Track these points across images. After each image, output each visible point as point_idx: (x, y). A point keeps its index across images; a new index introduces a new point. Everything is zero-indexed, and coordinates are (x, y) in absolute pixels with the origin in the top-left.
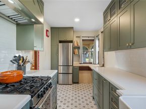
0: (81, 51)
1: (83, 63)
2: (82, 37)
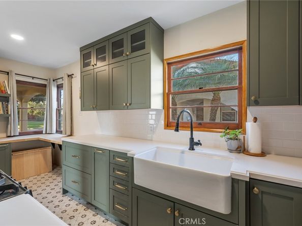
1: (18, 134)
2: (16, 74)
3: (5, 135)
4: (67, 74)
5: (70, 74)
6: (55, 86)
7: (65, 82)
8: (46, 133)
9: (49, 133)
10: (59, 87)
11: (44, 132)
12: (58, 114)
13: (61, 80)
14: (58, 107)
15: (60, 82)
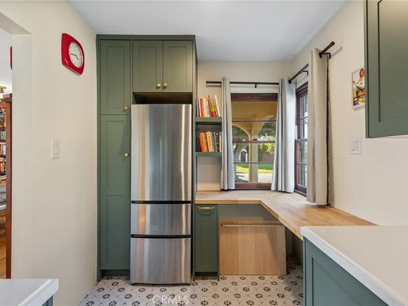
0: (227, 137)
1: (234, 188)
2: (231, 83)
3: (217, 187)
4: (317, 50)
5: (322, 49)
6: (292, 94)
7: (314, 81)
8: (277, 190)
9: (281, 191)
10: (301, 93)
11: (273, 188)
12: (299, 151)
13: (304, 74)
14: (299, 137)
15: (301, 80)
